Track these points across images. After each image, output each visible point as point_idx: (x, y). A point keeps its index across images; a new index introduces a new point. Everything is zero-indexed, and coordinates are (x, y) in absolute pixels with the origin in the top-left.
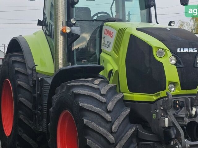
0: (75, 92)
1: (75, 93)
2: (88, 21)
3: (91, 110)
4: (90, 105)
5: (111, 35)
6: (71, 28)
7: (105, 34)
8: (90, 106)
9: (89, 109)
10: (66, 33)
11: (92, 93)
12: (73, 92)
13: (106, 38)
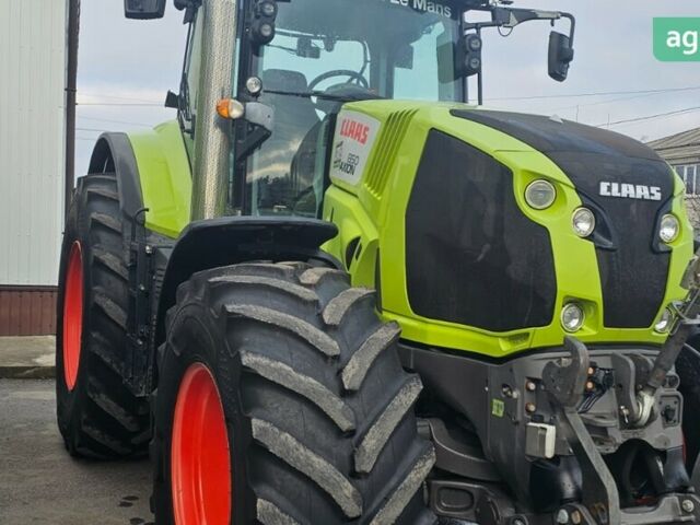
0: (230, 308)
1: (233, 313)
2: (297, 95)
3: (282, 383)
4: (280, 364)
5: (362, 137)
6: (245, 106)
7: (342, 133)
8: (281, 369)
9: (277, 381)
10: (230, 118)
11: (292, 317)
12: (224, 308)
13: (343, 146)
